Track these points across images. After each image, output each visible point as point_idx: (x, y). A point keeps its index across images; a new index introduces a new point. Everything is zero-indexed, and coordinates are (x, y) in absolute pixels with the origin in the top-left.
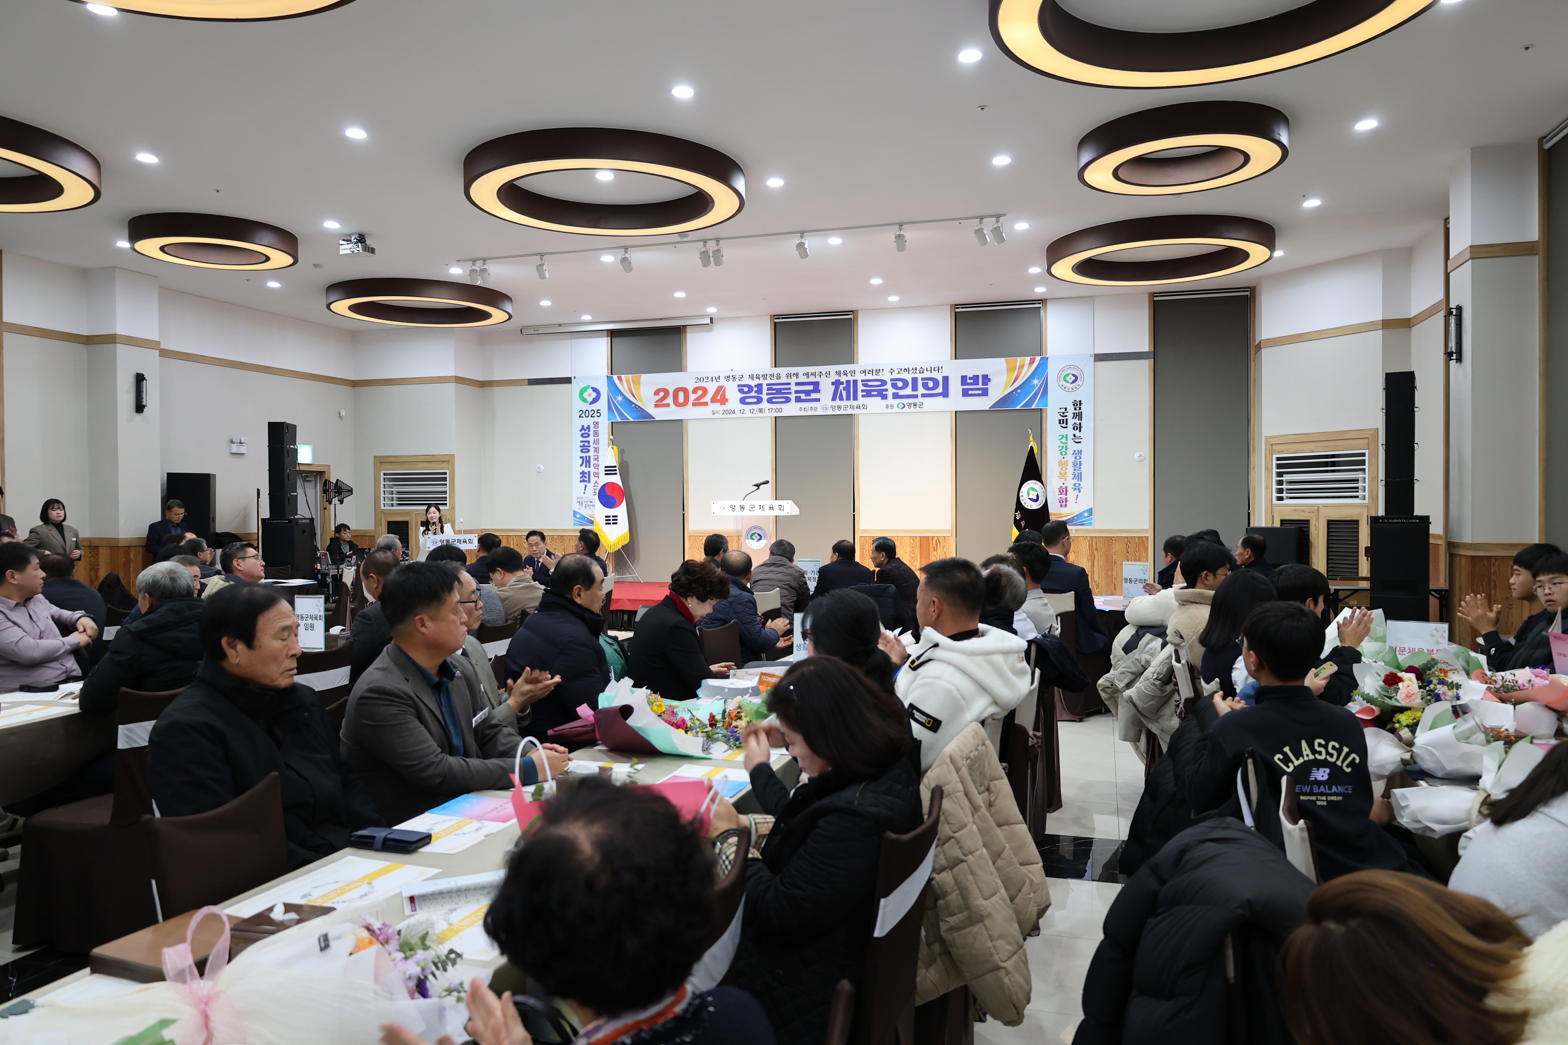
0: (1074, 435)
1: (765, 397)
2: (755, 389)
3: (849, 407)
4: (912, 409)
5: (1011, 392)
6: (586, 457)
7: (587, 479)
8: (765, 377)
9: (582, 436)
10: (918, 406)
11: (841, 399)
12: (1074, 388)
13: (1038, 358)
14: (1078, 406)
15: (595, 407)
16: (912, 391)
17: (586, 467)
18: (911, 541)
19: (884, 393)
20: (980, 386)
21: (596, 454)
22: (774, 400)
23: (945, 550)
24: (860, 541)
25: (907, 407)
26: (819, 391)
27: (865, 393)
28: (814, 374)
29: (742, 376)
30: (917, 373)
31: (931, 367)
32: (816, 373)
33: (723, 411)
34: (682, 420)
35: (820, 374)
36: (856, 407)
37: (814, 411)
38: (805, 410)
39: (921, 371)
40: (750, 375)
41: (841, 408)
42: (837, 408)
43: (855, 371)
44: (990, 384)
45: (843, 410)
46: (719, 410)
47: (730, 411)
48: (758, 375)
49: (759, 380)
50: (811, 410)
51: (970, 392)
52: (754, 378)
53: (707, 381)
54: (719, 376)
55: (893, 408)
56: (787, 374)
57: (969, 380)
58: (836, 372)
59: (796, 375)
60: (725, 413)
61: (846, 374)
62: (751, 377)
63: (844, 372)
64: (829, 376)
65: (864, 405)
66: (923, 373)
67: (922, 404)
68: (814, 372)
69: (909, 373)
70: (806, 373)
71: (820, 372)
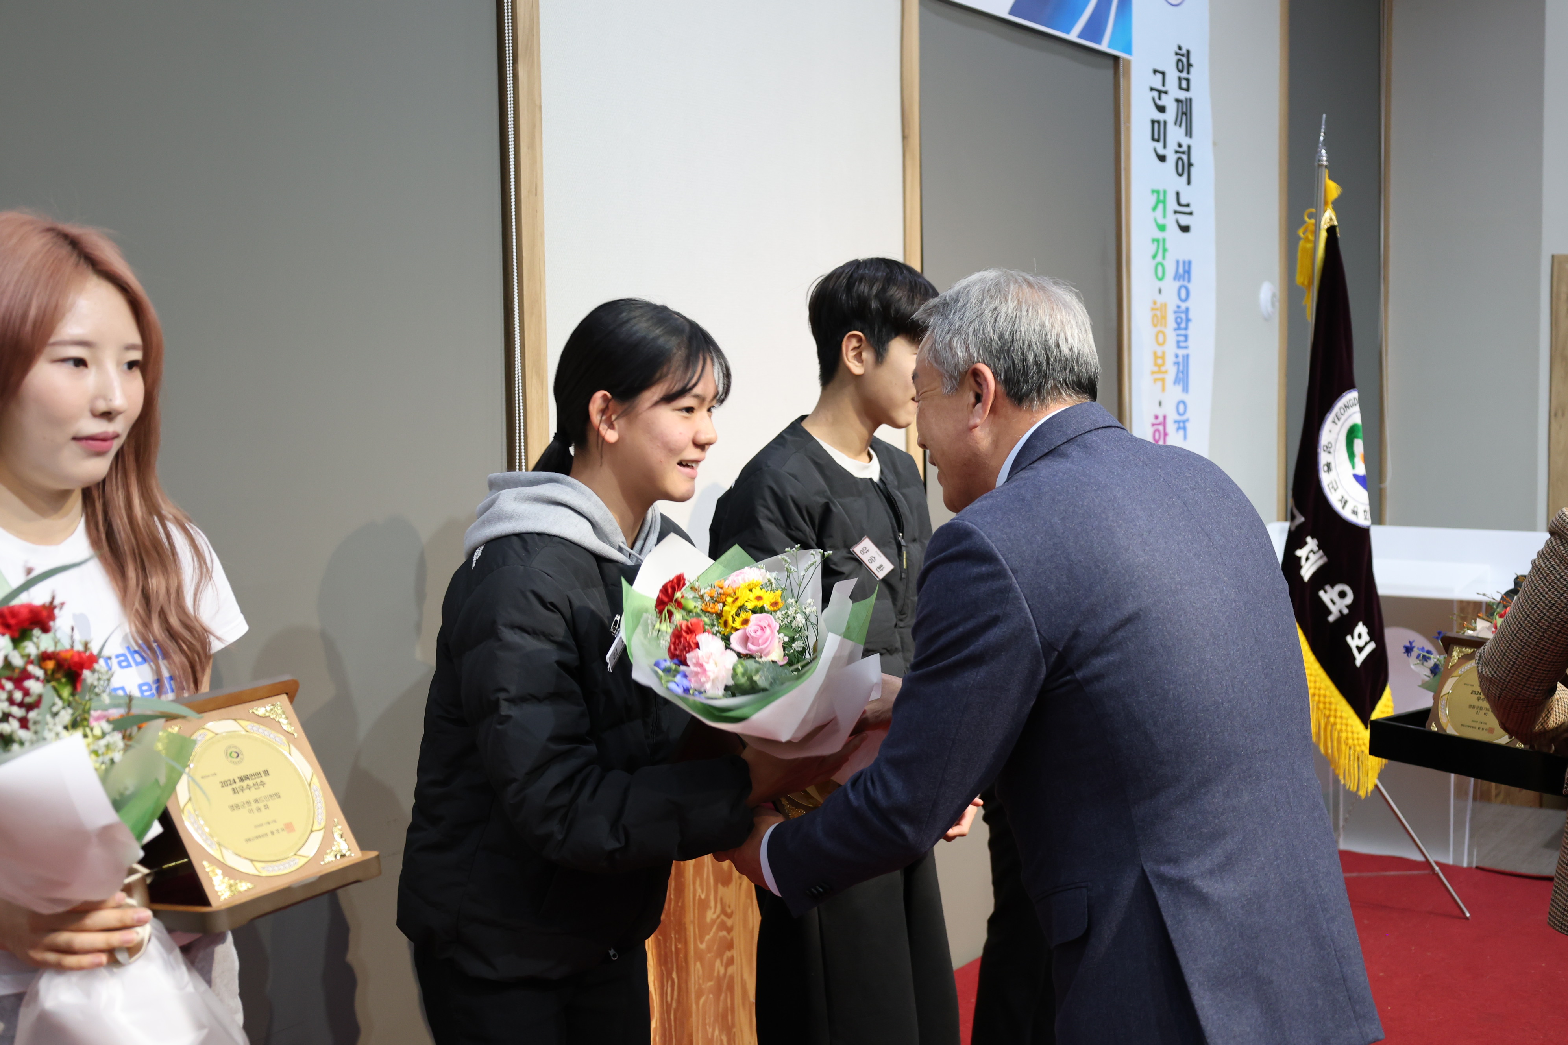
0: (1178, 198)
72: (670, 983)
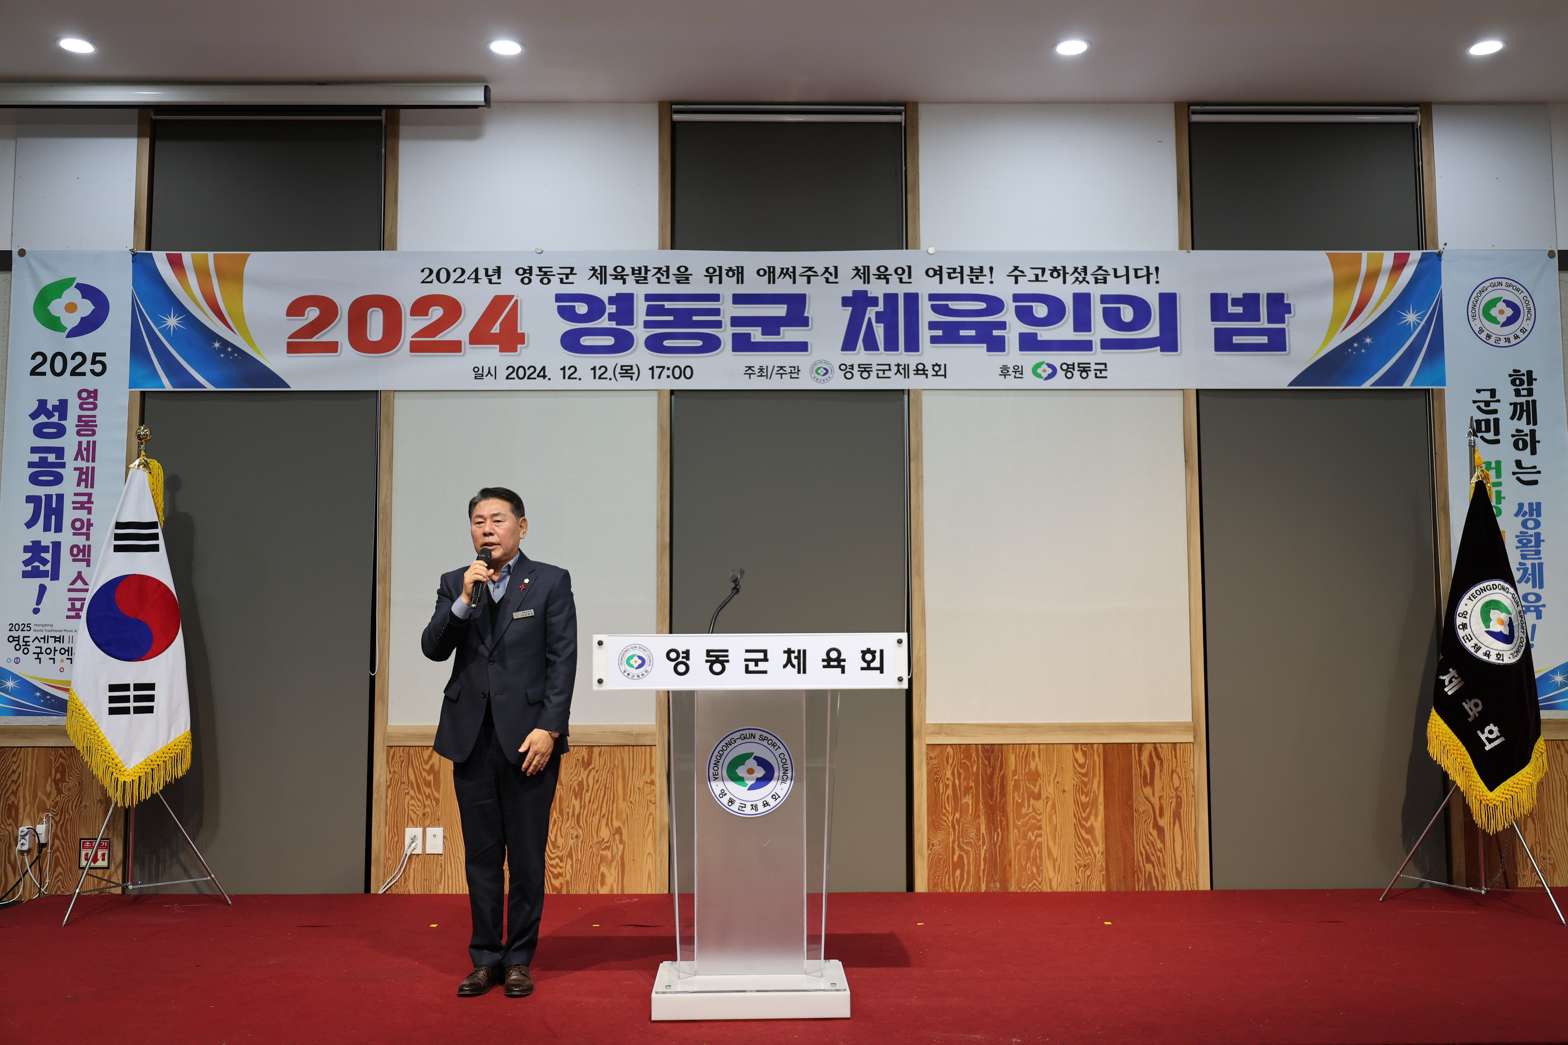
0: (1518, 463)
1: (639, 332)
2: (611, 309)
3: (894, 369)
4: (1077, 381)
5: (1348, 343)
6: (49, 497)
7: (48, 567)
8: (640, 275)
9: (38, 431)
10: (1092, 374)
11: (871, 345)
12: (1512, 337)
13: (1415, 255)
14: (1525, 386)
15: (87, 344)
16: (1076, 330)
17: (47, 528)
18: (1079, 756)
19: (996, 333)
20: (1264, 323)
21: (82, 489)
22: (667, 343)
23: (1176, 783)
24: (929, 759)
25: (1060, 374)
26: (804, 322)
27: (939, 333)
28: (790, 273)
29: (572, 269)
30: (1088, 282)
31: (1127, 268)
32: (794, 272)
33: (507, 369)
34: (374, 394)
35: (809, 273)
36: (914, 370)
37: (791, 378)
38: (763, 372)
39: (1099, 277)
40: (593, 269)
41: (872, 371)
42: (859, 371)
43: (909, 267)
44: (1291, 319)
45: (878, 377)
46: (495, 367)
47: (532, 370)
48: (619, 270)
49: (624, 283)
50: (776, 374)
51: (1236, 340)
52: (608, 276)
53: (461, 279)
54: (497, 268)
55: (1020, 376)
56: (707, 270)
57: (1233, 305)
58: (853, 270)
59: (736, 272)
60: (514, 375)
61: (885, 276)
62: (597, 272)
63: (878, 269)
64: (832, 279)
65: (937, 365)
66: (1105, 282)
67: (1103, 367)
68: (788, 269)
69: (1065, 282)
70: (767, 269)
71: (807, 269)
72: (996, 833)
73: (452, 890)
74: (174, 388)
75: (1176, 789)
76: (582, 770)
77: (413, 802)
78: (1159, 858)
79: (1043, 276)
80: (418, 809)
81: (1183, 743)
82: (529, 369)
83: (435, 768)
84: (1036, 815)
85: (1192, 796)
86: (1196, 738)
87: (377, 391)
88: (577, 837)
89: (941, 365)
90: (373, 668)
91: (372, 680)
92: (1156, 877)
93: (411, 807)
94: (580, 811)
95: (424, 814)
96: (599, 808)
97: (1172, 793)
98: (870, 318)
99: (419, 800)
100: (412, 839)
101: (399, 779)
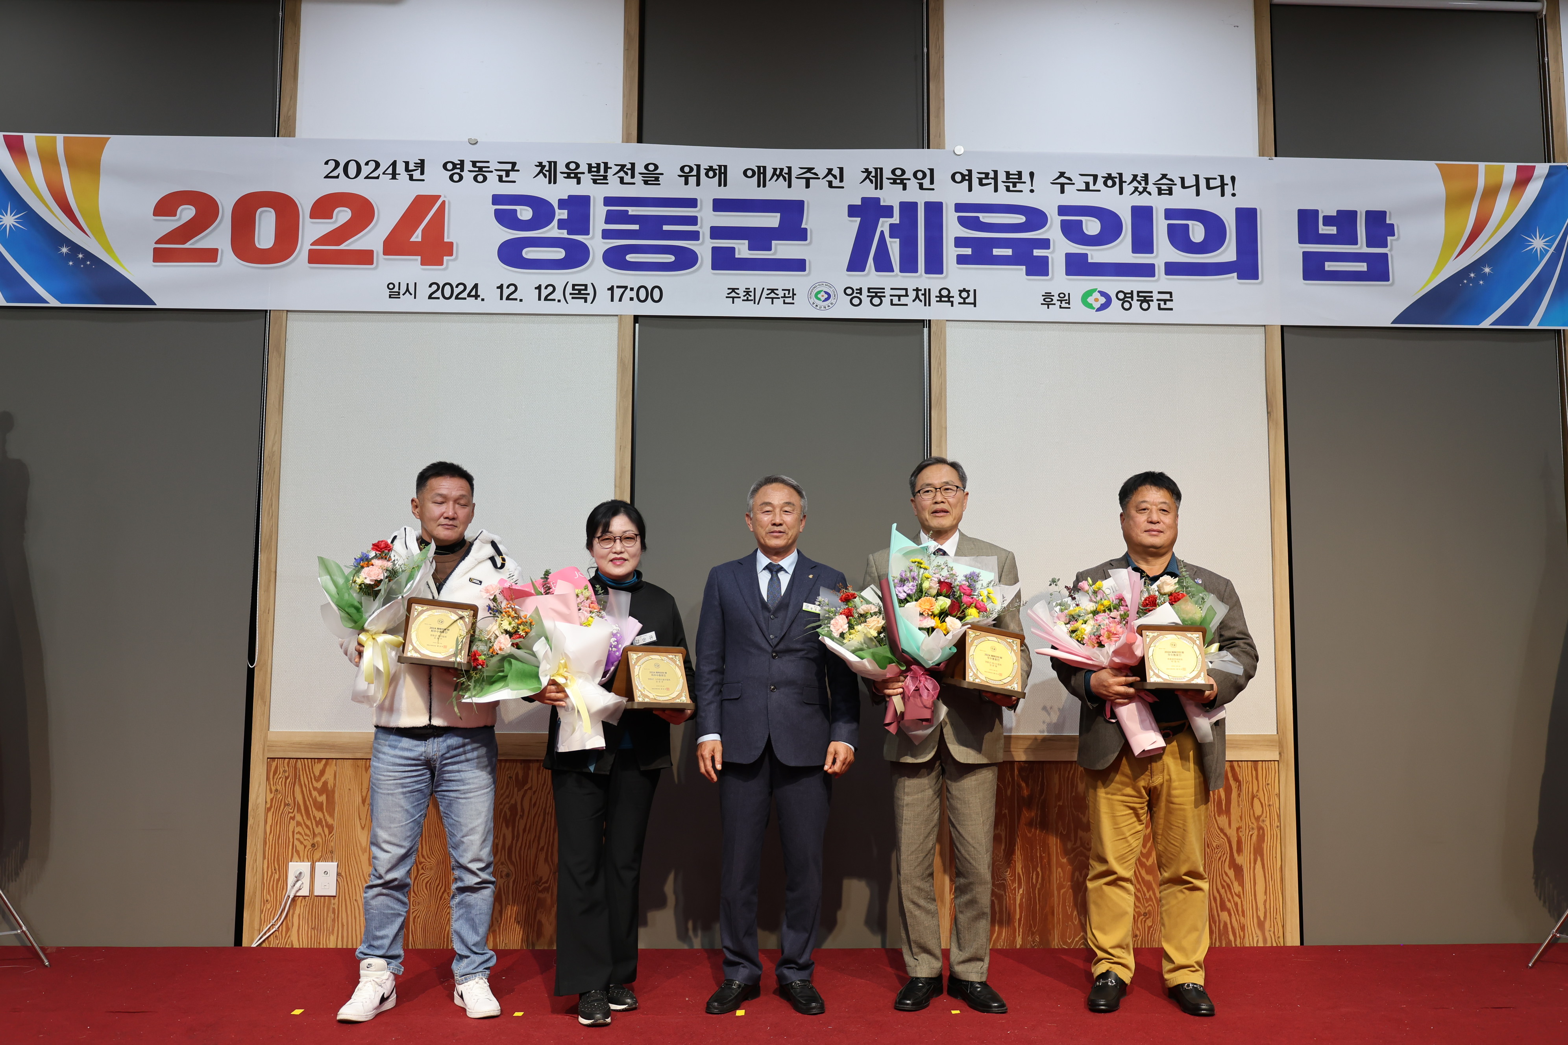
1: (596, 244)
2: (562, 214)
3: (912, 295)
4: (1136, 313)
5: (1463, 273)
8: (599, 173)
10: (1154, 305)
11: (883, 264)
13: (1542, 169)
16: (1135, 251)
19: (1037, 252)
20: (1362, 247)
22: (630, 258)
23: (1258, 811)
25: (1116, 304)
26: (801, 235)
27: (968, 251)
28: (784, 175)
29: (514, 164)
30: (1149, 193)
31: (1197, 177)
32: (789, 173)
33: (430, 286)
34: (264, 313)
35: (808, 175)
36: (936, 297)
37: (784, 303)
38: (750, 296)
39: (1164, 187)
40: (540, 164)
41: (884, 296)
42: (868, 296)
43: (932, 171)
44: (1394, 242)
45: (892, 304)
46: (415, 283)
47: (461, 288)
48: (572, 166)
49: (579, 182)
50: (766, 298)
51: (1329, 266)
52: (558, 174)
53: (375, 174)
54: (420, 162)
55: (1067, 305)
56: (682, 169)
57: (1324, 224)
58: (863, 172)
59: (717, 172)
60: (438, 294)
61: (902, 180)
62: (545, 169)
63: (893, 172)
64: (836, 183)
65: (964, 290)
66: (1170, 193)
67: (1167, 297)
68: (782, 170)
69: (1121, 193)
70: (756, 169)
71: (806, 170)
72: (1035, 873)
73: (347, 942)
74: (7, 302)
75: (1258, 819)
76: (516, 790)
77: (299, 829)
78: (1236, 904)
79: (1094, 185)
80: (306, 838)
81: (1265, 761)
82: (457, 286)
83: (329, 786)
84: (1085, 851)
85: (1278, 827)
86: (1282, 754)
87: (266, 311)
88: (508, 875)
89: (969, 291)
90: (252, 659)
91: (251, 673)
92: (1232, 928)
93: (296, 836)
94: (512, 842)
95: (313, 845)
96: (537, 838)
97: (1252, 823)
98: (882, 232)
99: (307, 827)
100: (296, 877)
101: (282, 800)
